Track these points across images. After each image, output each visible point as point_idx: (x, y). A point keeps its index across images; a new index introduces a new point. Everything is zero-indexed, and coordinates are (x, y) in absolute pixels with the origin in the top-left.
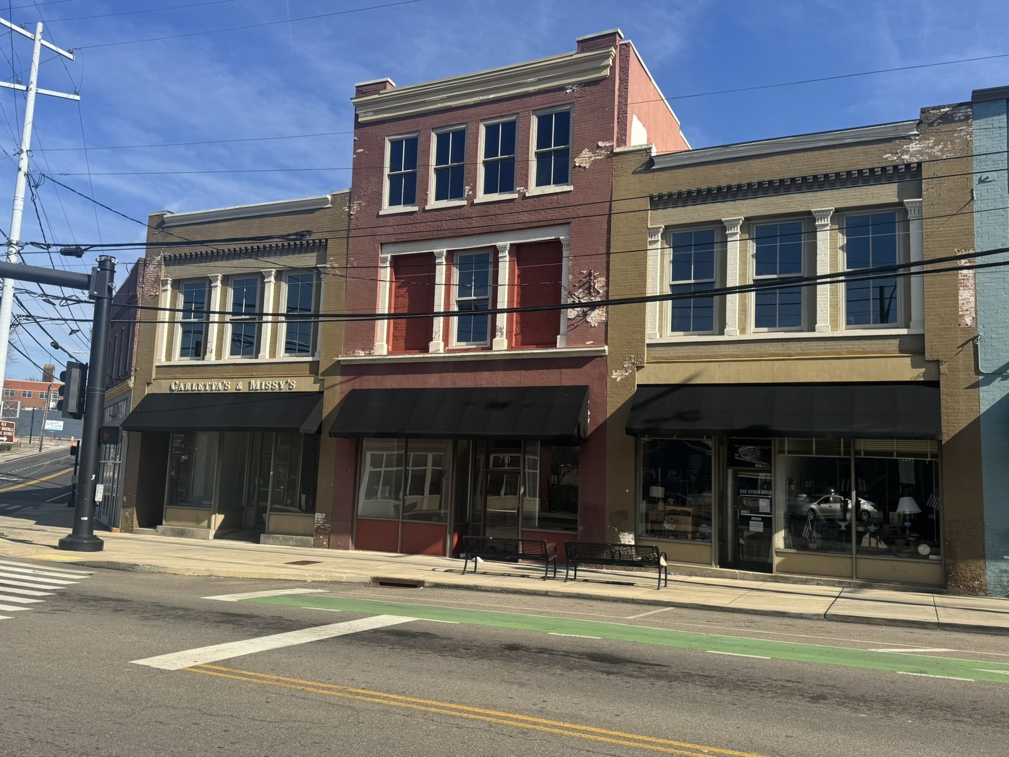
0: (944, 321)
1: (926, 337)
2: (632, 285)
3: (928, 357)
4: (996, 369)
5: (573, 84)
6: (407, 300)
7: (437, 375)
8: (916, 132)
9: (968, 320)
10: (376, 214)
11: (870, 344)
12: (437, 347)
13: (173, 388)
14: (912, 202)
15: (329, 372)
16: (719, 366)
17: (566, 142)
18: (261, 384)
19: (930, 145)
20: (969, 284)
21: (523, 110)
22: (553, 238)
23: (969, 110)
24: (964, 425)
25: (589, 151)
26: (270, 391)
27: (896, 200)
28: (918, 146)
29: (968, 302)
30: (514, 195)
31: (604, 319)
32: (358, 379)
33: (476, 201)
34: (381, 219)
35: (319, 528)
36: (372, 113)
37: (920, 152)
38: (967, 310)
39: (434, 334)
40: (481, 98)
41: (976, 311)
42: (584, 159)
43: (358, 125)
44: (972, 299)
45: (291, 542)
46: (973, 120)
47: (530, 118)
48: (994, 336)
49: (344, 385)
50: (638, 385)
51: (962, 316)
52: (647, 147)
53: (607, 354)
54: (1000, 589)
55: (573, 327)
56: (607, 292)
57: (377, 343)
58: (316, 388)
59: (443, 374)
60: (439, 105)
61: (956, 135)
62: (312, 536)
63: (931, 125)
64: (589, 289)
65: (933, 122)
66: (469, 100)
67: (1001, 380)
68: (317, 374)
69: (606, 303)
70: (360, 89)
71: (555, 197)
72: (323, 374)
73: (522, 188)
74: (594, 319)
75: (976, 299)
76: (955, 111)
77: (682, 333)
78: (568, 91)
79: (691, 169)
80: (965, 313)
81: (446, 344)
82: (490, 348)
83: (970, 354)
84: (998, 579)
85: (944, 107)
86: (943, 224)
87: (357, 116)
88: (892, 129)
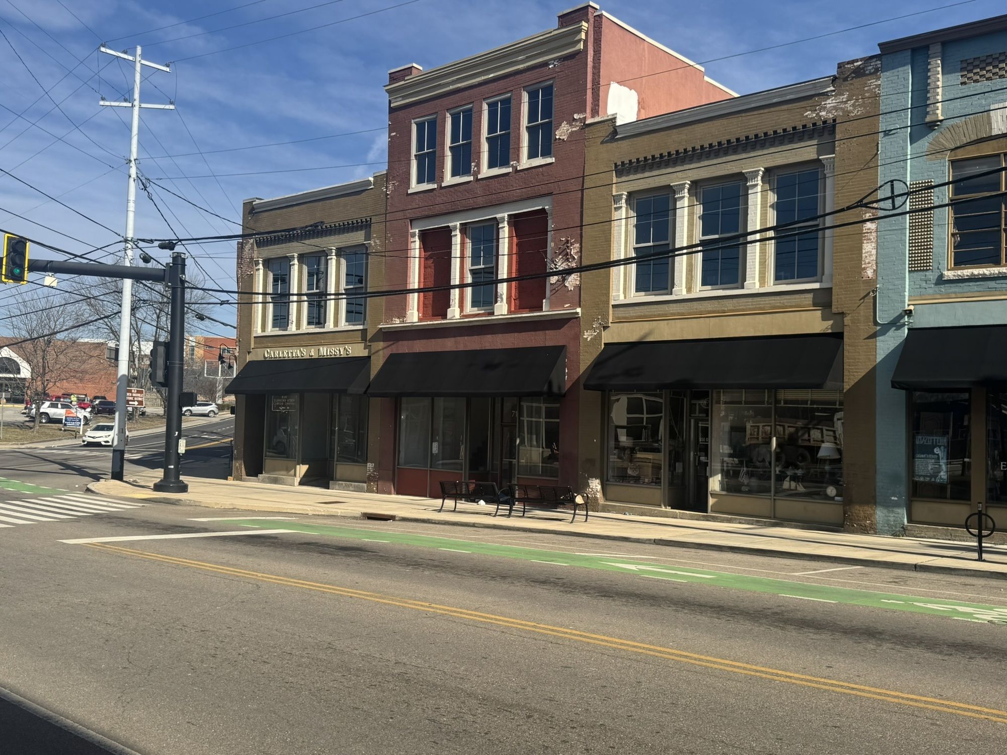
0: (849, 274)
1: (833, 291)
2: (600, 250)
3: (834, 310)
4: (892, 319)
5: (554, 59)
6: (433, 270)
7: (453, 339)
8: (832, 88)
9: (870, 273)
10: (406, 192)
11: (789, 299)
12: (454, 313)
13: (266, 356)
14: (827, 159)
15: (375, 339)
16: (668, 324)
17: (550, 116)
18: (327, 350)
19: (844, 100)
20: (872, 237)
21: (516, 87)
22: (541, 207)
23: (879, 62)
24: (863, 374)
25: (567, 124)
26: (333, 356)
27: (816, 158)
28: (834, 101)
29: (871, 255)
30: (508, 169)
31: (578, 283)
32: (395, 345)
33: (480, 177)
34: (409, 197)
35: (370, 475)
36: (401, 99)
37: (835, 108)
38: (869, 263)
39: (451, 301)
40: (483, 78)
41: (877, 263)
42: (563, 132)
43: (392, 110)
44: (874, 252)
45: (351, 488)
46: (882, 72)
47: (521, 95)
48: (891, 287)
49: (385, 350)
50: (604, 344)
51: (865, 269)
52: (612, 117)
53: (580, 315)
54: (887, 528)
55: (555, 291)
56: (581, 257)
57: (410, 311)
58: (365, 353)
59: (457, 338)
60: (451, 87)
61: (866, 89)
62: (365, 483)
63: (845, 79)
64: (567, 257)
65: (848, 77)
66: (474, 81)
67: (895, 330)
68: (366, 341)
69: (580, 269)
70: (393, 75)
71: (541, 169)
72: (371, 341)
73: (515, 162)
74: (571, 283)
75: (877, 251)
76: (866, 65)
77: (643, 293)
78: (550, 67)
79: (648, 136)
80: (868, 265)
81: (462, 311)
82: (492, 314)
83: (870, 306)
84: (886, 518)
85: (857, 61)
86: (852, 179)
87: (390, 102)
88: (811, 86)
